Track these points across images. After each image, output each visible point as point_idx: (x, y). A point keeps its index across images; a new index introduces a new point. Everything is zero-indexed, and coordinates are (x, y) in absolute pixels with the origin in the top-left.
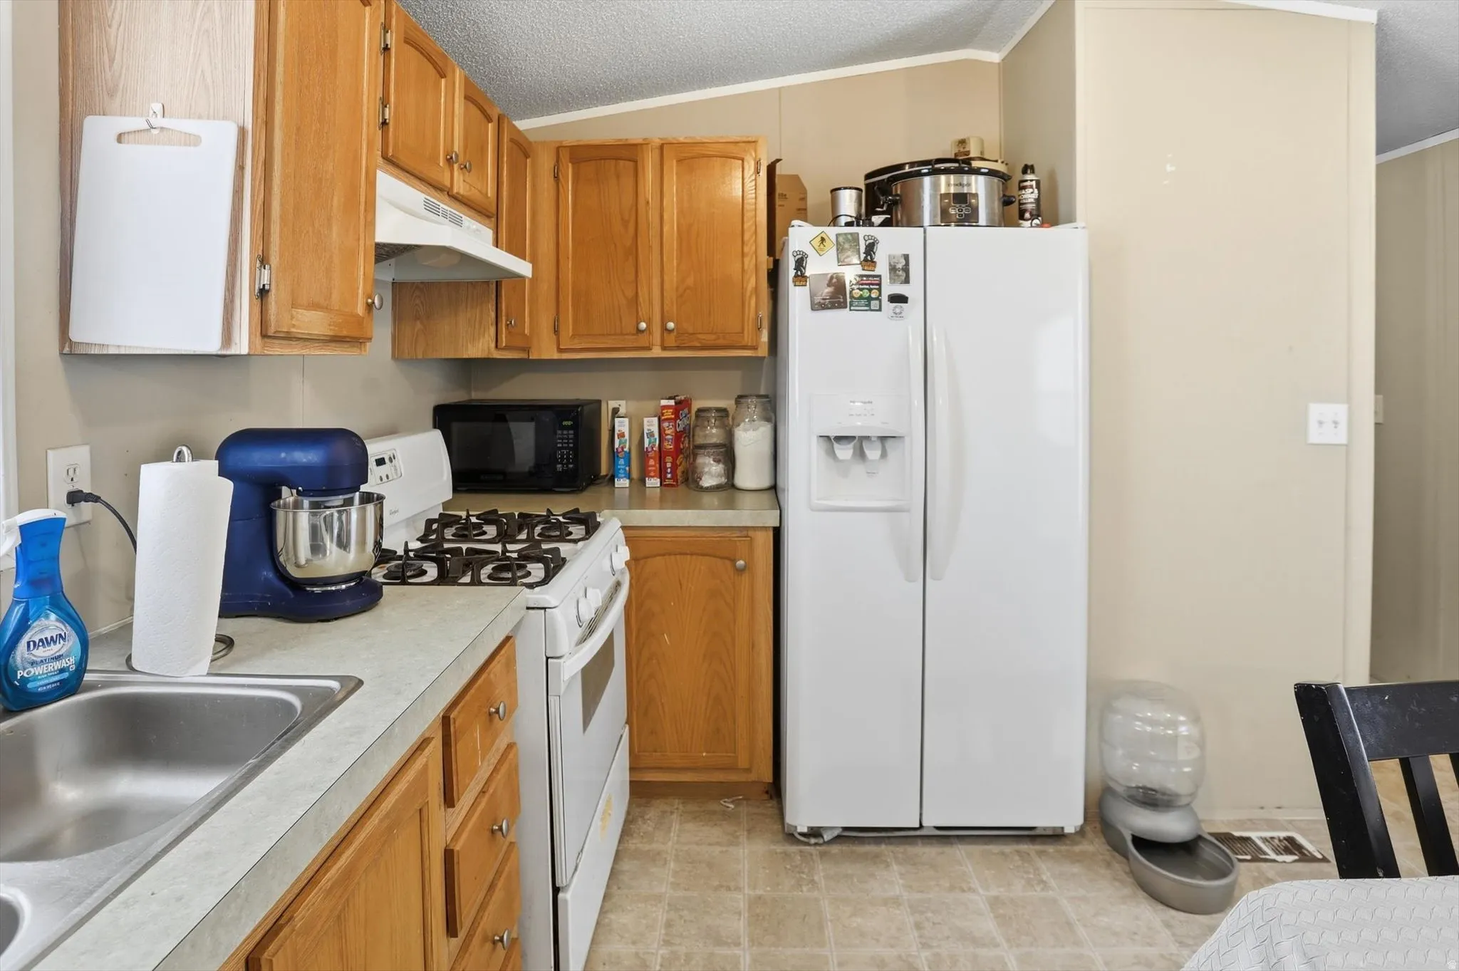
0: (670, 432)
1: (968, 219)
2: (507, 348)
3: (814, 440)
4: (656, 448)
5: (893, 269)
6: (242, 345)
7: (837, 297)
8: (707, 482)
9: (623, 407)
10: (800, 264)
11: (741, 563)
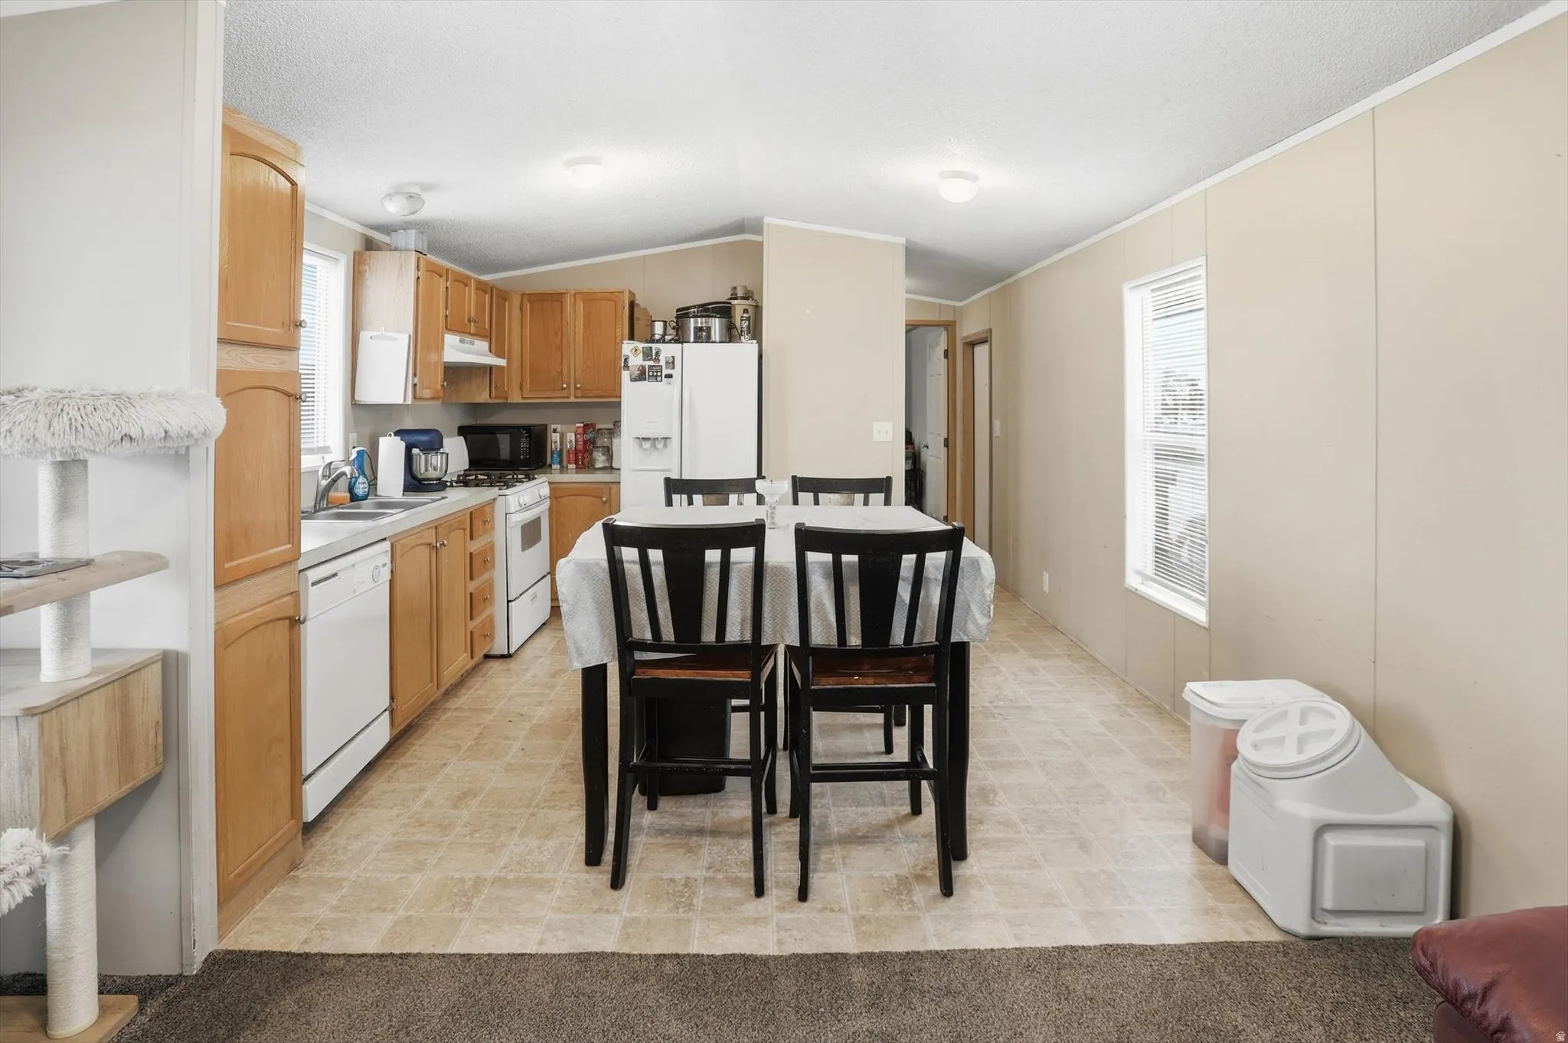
0: (581, 440)
1: (708, 340)
2: (496, 398)
3: (631, 439)
4: (574, 449)
5: (667, 363)
6: (409, 401)
7: (641, 376)
8: (599, 465)
9: (559, 427)
10: (626, 360)
11: (604, 499)
